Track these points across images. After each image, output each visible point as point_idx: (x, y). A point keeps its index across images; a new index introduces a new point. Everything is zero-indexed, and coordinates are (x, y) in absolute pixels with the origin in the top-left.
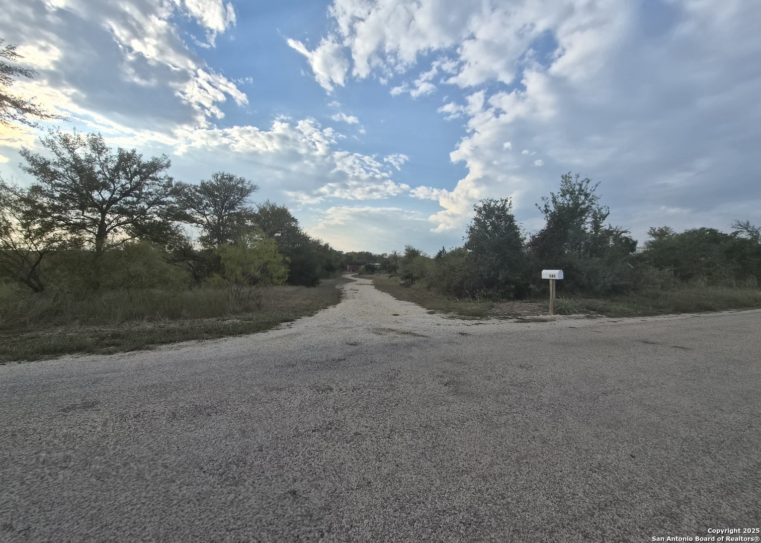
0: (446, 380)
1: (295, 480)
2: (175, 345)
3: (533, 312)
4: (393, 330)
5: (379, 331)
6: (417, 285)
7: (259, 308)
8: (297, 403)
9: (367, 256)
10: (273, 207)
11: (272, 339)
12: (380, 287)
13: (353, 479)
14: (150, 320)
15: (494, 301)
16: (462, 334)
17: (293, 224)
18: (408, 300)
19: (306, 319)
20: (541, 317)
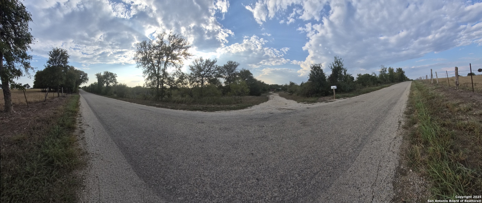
0: (301, 122)
1: (253, 151)
2: (219, 111)
3: (330, 99)
4: (285, 109)
5: (280, 109)
6: (294, 94)
7: (241, 103)
8: (253, 130)
9: (277, 86)
10: (245, 70)
11: (245, 111)
12: (281, 96)
13: (270, 151)
14: (213, 105)
15: (319, 97)
16: (308, 108)
17: (251, 75)
18: (291, 99)
19: (256, 106)
20: (332, 100)
